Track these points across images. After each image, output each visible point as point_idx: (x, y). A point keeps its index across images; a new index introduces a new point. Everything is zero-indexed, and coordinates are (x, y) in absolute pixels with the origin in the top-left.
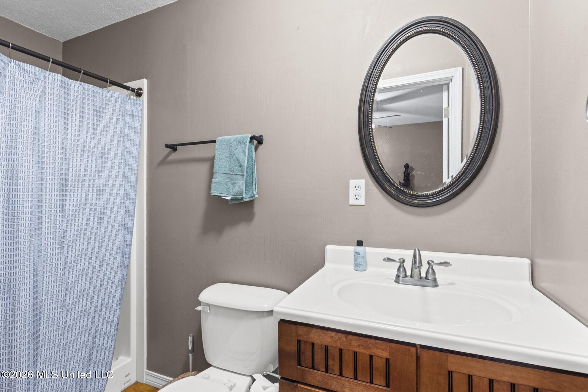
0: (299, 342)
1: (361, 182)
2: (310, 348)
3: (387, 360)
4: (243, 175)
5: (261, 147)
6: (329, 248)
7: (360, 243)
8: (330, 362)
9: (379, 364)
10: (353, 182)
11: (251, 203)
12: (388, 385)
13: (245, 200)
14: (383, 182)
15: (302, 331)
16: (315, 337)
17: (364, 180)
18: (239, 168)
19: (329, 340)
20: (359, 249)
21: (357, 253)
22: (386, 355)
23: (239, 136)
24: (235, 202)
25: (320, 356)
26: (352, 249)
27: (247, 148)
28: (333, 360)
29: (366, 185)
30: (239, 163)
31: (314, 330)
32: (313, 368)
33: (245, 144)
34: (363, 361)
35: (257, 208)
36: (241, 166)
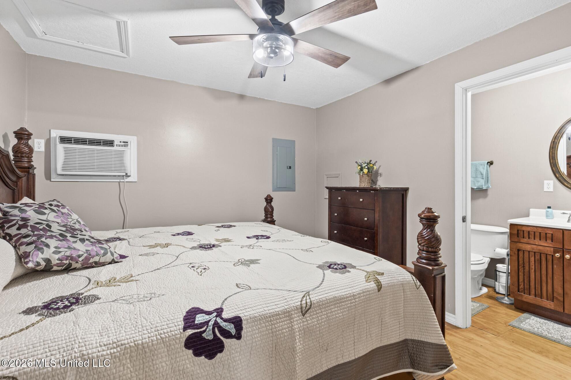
0: (518, 230)
1: (551, 182)
2: (522, 232)
3: (552, 234)
4: (483, 178)
5: (492, 166)
6: (531, 210)
7: (549, 207)
8: (530, 236)
9: (549, 236)
10: (546, 182)
11: (486, 190)
12: (552, 241)
13: (484, 189)
14: (563, 182)
15: (519, 227)
16: (524, 228)
17: (552, 181)
18: (481, 175)
19: (530, 229)
20: (549, 210)
21: (548, 211)
22: (551, 233)
23: (481, 162)
24: (478, 189)
25: (526, 235)
26: (544, 211)
27: (486, 167)
28: (532, 235)
29: (554, 183)
30: (481, 173)
31: (524, 227)
32: (523, 238)
33: (484, 165)
34: (543, 235)
35: (489, 192)
36: (482, 174)
